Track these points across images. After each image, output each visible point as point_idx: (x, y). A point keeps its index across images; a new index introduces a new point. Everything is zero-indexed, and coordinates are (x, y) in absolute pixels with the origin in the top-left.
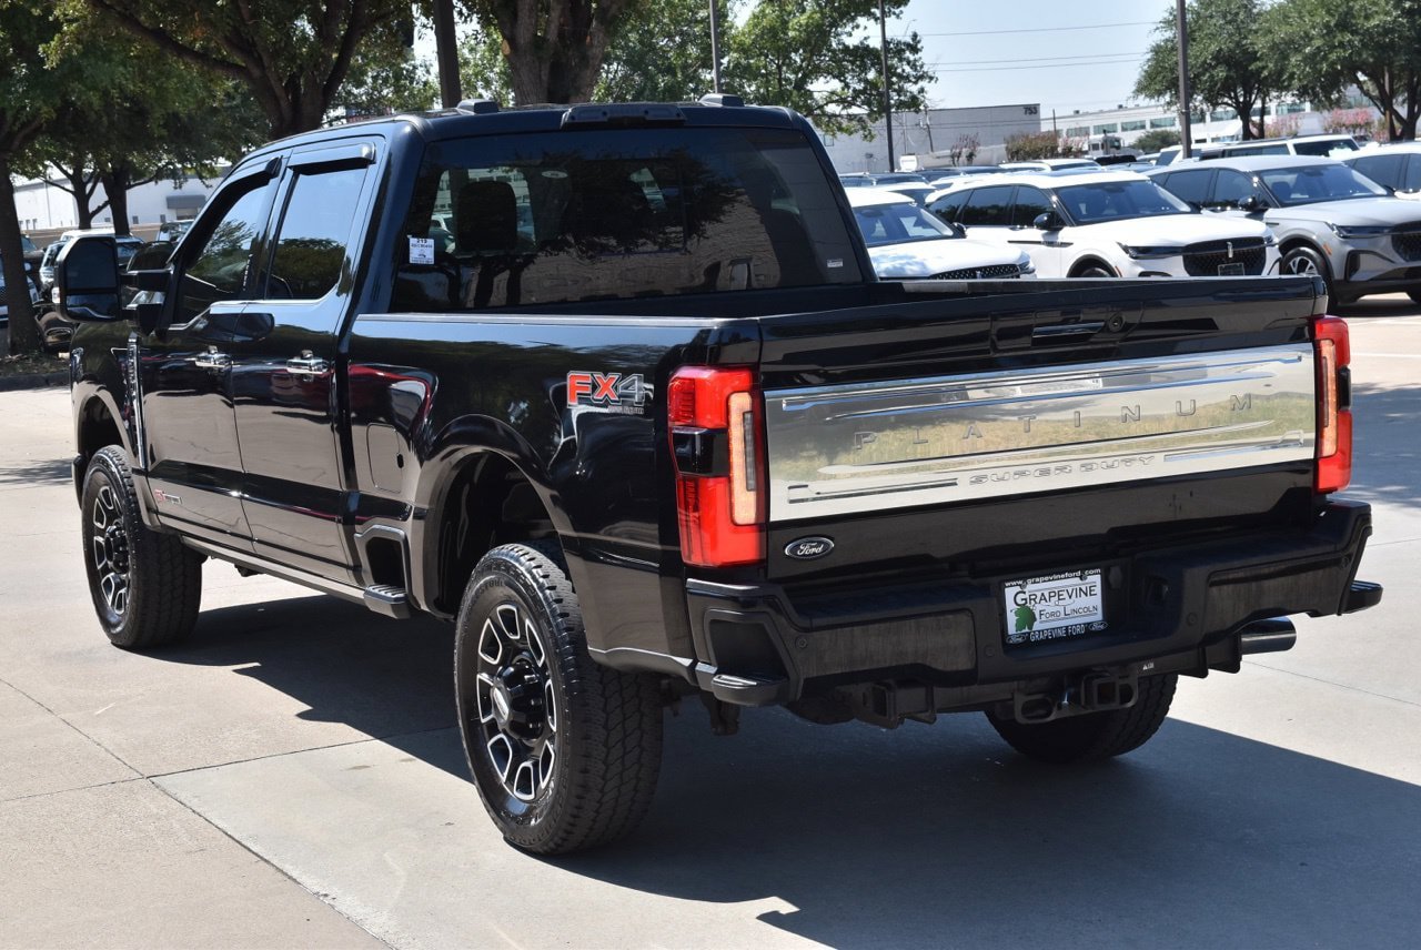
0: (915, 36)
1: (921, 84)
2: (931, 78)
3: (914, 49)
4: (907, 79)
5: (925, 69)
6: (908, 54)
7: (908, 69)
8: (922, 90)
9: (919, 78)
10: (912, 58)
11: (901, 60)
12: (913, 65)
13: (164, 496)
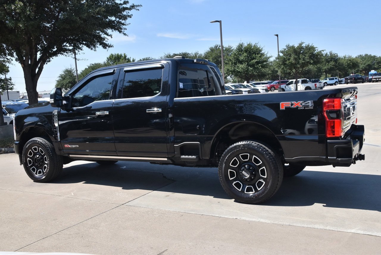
0: (10, 78)
1: (12, 86)
2: (14, 85)
3: (10, 80)
4: (9, 85)
5: (13, 83)
6: (9, 80)
7: (9, 83)
8: (13, 87)
9: (11, 85)
10: (10, 81)
11: (8, 81)
12: (10, 82)
13: (69, 146)
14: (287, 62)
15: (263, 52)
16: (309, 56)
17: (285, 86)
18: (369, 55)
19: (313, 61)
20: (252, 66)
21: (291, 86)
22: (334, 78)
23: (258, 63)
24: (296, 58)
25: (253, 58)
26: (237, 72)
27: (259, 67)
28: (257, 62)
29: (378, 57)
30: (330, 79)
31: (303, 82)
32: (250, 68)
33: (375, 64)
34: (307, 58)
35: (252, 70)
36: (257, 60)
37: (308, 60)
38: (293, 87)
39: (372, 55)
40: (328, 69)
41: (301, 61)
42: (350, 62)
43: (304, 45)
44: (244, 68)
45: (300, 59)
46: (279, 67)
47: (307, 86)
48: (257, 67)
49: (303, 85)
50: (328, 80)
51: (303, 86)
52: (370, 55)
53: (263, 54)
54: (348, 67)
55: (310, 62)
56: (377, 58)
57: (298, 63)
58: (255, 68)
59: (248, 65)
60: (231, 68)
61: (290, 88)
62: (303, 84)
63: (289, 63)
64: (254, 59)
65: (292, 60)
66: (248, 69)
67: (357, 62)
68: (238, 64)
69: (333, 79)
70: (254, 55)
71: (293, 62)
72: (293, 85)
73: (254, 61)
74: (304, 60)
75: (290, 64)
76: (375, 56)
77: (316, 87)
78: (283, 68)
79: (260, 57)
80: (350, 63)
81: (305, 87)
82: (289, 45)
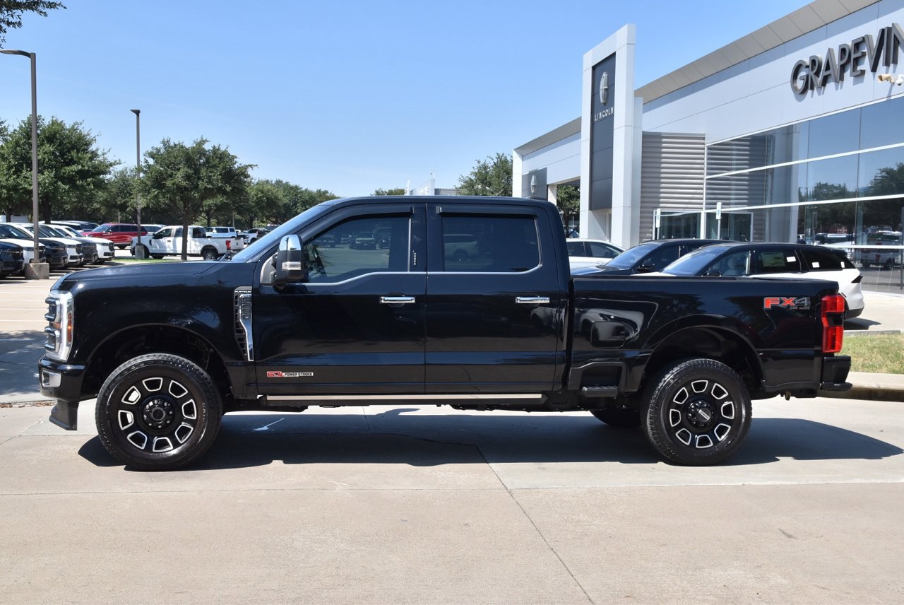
13: (284, 374)
14: (169, 183)
15: (93, 148)
16: (220, 174)
17: (150, 241)
18: (284, 182)
19: (230, 188)
20: (69, 180)
21: (165, 240)
22: (229, 228)
23: (83, 174)
24: (191, 176)
25: (72, 159)
26: (23, 193)
27: (89, 185)
28: (79, 172)
29: (304, 189)
30: (219, 231)
31: (197, 234)
32: (62, 185)
33: (298, 205)
34: (217, 179)
35: (68, 192)
36: (83, 166)
37: (220, 185)
38: (172, 242)
39: (292, 183)
40: (216, 205)
41: (202, 184)
42: (261, 195)
43: (208, 147)
44: (45, 183)
45: (199, 178)
46: (145, 190)
47: (208, 244)
48: (82, 185)
49: (196, 241)
50: (215, 231)
51: (198, 243)
52: (287, 183)
53: (94, 154)
54: (256, 205)
55: (225, 190)
56: (302, 192)
57: (196, 187)
58: (74, 186)
59: (59, 177)
60: (7, 180)
61: (162, 246)
62: (197, 239)
63: (173, 184)
64: (71, 162)
65: (179, 177)
66: (56, 189)
67: (276, 198)
68: (24, 172)
69: (225, 231)
70: (74, 153)
71: (184, 184)
72: (171, 239)
73: (75, 168)
74: (210, 182)
75: (175, 187)
76: (297, 188)
77: (229, 249)
78: (156, 196)
79: (91, 159)
80: (261, 197)
81: (202, 246)
82: (168, 141)
